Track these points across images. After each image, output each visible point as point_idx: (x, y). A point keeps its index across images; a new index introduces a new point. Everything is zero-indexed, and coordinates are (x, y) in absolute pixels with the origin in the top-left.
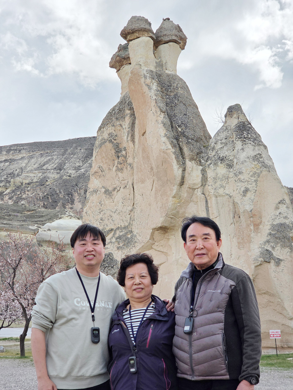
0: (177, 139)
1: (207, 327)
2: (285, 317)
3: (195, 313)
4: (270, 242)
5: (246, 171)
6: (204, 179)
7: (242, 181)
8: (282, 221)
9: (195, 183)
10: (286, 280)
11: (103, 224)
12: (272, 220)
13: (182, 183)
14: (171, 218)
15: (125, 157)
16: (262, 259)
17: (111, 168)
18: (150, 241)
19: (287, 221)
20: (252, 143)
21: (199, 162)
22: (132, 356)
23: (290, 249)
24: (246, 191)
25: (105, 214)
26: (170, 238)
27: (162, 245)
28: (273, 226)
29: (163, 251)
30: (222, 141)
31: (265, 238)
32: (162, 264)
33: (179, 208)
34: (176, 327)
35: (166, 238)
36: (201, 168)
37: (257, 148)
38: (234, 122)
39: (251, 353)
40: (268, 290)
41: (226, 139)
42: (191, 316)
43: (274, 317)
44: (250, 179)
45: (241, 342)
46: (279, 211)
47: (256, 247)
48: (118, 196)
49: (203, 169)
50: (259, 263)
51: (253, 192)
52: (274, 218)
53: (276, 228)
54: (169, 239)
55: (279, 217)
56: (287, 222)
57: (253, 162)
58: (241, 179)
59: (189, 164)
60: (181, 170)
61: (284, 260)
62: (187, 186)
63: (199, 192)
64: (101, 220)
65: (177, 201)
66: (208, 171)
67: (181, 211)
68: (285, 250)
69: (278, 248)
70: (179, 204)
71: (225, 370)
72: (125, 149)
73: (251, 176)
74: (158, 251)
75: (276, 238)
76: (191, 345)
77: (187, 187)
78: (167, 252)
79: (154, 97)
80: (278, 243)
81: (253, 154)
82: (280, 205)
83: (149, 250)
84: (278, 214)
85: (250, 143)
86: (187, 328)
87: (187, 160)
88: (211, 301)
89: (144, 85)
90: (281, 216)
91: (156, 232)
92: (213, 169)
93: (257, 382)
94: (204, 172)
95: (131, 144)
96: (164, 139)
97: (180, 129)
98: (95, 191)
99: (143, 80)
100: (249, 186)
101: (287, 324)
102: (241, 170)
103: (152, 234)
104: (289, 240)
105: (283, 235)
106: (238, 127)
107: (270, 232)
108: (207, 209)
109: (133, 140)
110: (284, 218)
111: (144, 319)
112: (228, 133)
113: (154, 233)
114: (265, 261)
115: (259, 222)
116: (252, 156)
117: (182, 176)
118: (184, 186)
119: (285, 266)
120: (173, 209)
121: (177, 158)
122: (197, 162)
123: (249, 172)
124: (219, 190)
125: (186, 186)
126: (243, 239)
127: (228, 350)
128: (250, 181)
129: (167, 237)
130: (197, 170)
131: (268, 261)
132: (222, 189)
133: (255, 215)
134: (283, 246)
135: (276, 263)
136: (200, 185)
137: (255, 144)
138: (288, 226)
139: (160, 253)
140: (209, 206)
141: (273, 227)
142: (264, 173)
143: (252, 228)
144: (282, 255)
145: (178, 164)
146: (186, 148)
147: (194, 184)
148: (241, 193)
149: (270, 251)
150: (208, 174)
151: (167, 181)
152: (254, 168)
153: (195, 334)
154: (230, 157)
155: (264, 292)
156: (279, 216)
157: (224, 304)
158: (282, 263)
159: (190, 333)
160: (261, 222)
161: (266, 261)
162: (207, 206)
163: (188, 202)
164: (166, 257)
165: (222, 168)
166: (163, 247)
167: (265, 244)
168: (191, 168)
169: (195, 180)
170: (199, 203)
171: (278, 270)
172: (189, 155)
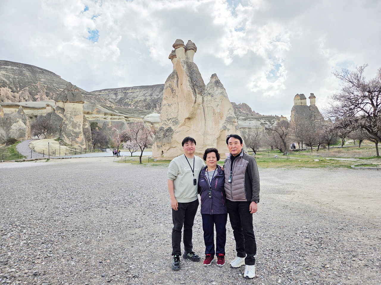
0: (194, 87)
1: (238, 181)
3: (233, 174)
4: (226, 123)
5: (218, 98)
6: (203, 101)
8: (230, 116)
12: (227, 115)
13: (195, 103)
14: (192, 115)
15: (175, 93)
16: (223, 129)
17: (170, 97)
18: (184, 122)
22: (210, 191)
23: (232, 125)
24: (218, 105)
28: (227, 117)
30: (210, 87)
31: (224, 122)
32: (188, 131)
34: (225, 179)
36: (202, 97)
37: (222, 90)
38: (214, 80)
39: (255, 191)
42: (231, 176)
45: (251, 186)
46: (229, 112)
47: (221, 125)
48: (173, 107)
51: (220, 106)
53: (228, 118)
54: (191, 122)
56: (232, 116)
57: (221, 95)
58: (216, 101)
59: (198, 95)
60: (195, 98)
63: (201, 106)
65: (194, 109)
66: (204, 98)
67: (195, 112)
69: (229, 125)
71: (245, 198)
72: (175, 90)
73: (220, 100)
76: (231, 188)
79: (185, 71)
80: (228, 123)
81: (220, 92)
82: (229, 110)
83: (184, 126)
85: (219, 88)
86: (230, 181)
87: (197, 94)
88: (239, 170)
89: (182, 66)
91: (186, 120)
92: (206, 97)
93: (259, 202)
95: (177, 88)
96: (189, 87)
97: (194, 83)
98: (165, 105)
102: (216, 98)
104: (232, 122)
105: (230, 120)
106: (215, 82)
107: (226, 120)
108: (204, 112)
109: (178, 87)
111: (214, 177)
112: (212, 84)
117: (195, 100)
120: (192, 112)
121: (193, 93)
122: (200, 95)
124: (208, 105)
125: (196, 103)
127: (246, 190)
128: (219, 102)
131: (225, 130)
133: (221, 114)
134: (230, 124)
135: (228, 130)
136: (202, 103)
137: (221, 88)
142: (224, 99)
143: (220, 118)
145: (194, 96)
146: (197, 90)
147: (200, 103)
148: (216, 106)
149: (226, 126)
151: (190, 101)
152: (221, 97)
153: (233, 183)
154: (212, 93)
156: (229, 114)
157: (244, 171)
158: (230, 130)
159: (231, 183)
160: (223, 116)
162: (204, 110)
163: (197, 109)
164: (190, 128)
165: (209, 97)
166: (189, 125)
167: (224, 124)
168: (199, 97)
169: (200, 101)
170: (201, 110)
172: (198, 92)
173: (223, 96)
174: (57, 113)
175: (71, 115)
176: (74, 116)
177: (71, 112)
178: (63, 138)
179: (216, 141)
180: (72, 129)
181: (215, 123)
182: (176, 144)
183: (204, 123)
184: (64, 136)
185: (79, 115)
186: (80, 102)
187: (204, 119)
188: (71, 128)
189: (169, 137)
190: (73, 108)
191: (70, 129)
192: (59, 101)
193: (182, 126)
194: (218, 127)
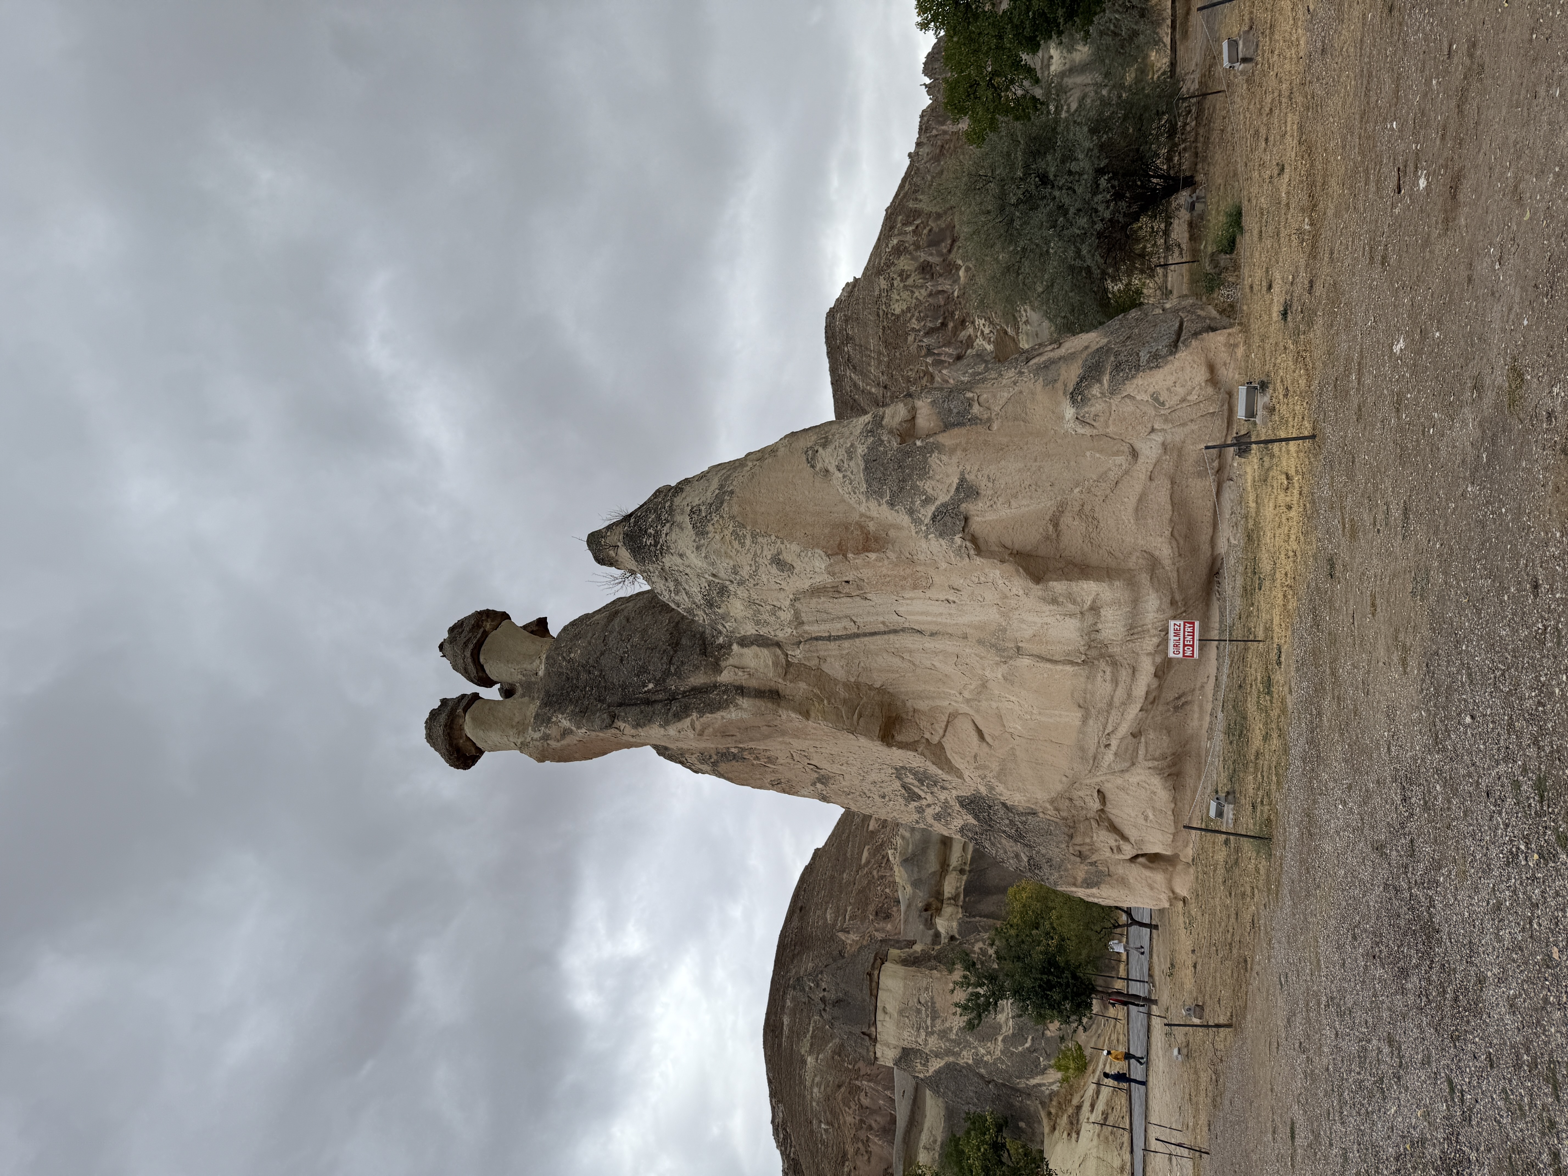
0: (672, 698)
2: (1127, 472)
4: (911, 508)
5: (731, 557)
6: (762, 641)
7: (754, 568)
8: (857, 465)
9: (773, 663)
10: (1020, 470)
11: (892, 796)
12: (855, 493)
13: (773, 695)
14: (860, 716)
16: (958, 539)
17: (770, 770)
18: (920, 750)
19: (860, 451)
20: (666, 529)
21: (723, 651)
23: (933, 451)
24: (778, 562)
26: (912, 709)
27: (929, 724)
28: (870, 493)
29: (945, 723)
30: (672, 589)
31: (904, 519)
32: (977, 727)
33: (836, 702)
35: (913, 716)
36: (735, 647)
37: (678, 518)
40: (1048, 518)
41: (666, 580)
43: (1126, 500)
44: (749, 550)
46: (832, 469)
47: (923, 544)
48: (829, 769)
49: (738, 643)
50: (968, 544)
51: (783, 547)
52: (850, 486)
53: (876, 486)
54: (914, 711)
55: (849, 473)
56: (861, 450)
57: (709, 535)
58: (751, 572)
59: (726, 677)
60: (740, 700)
61: (962, 473)
62: (780, 680)
63: (797, 654)
65: (817, 705)
66: (743, 633)
67: (843, 693)
68: (934, 466)
69: (927, 486)
70: (825, 702)
73: (743, 545)
74: (945, 731)
75: (901, 489)
77: (784, 680)
78: (947, 715)
80: (914, 487)
81: (689, 532)
82: (819, 466)
83: (944, 749)
84: (841, 475)
85: (666, 534)
87: (719, 679)
89: (564, 742)
91: (898, 738)
92: (735, 625)
94: (744, 642)
97: (651, 686)
99: (553, 744)
100: (768, 554)
101: (1150, 469)
102: (730, 571)
103: (904, 745)
104: (908, 454)
105: (894, 470)
106: (634, 552)
107: (887, 502)
108: (835, 640)
110: (851, 459)
112: (654, 572)
113: (901, 742)
114: (963, 530)
115: (859, 533)
116: (694, 537)
117: (756, 697)
118: (781, 688)
119: (978, 471)
120: (837, 715)
121: (714, 707)
122: (724, 655)
123: (734, 551)
124: (782, 619)
125: (780, 685)
126: (905, 578)
128: (756, 551)
129: (911, 714)
130: (742, 655)
131: (963, 523)
132: (780, 614)
133: (840, 544)
134: (924, 472)
135: (968, 499)
136: (778, 650)
137: (668, 521)
138: (871, 449)
139: (949, 728)
140: (827, 634)
141: (874, 491)
142: (734, 512)
143: (873, 555)
144: (948, 476)
145: (727, 707)
146: (692, 679)
147: (776, 664)
148: (785, 574)
149: (937, 509)
150: (749, 633)
151: (769, 726)
152: (722, 535)
154: (702, 586)
155: (1051, 528)
156: (846, 474)
158: (970, 477)
160: (861, 527)
161: (964, 528)
162: (829, 638)
163: (820, 678)
164: (960, 716)
165: (729, 606)
166: (934, 721)
167: (917, 522)
168: (736, 670)
169: (765, 661)
170: (822, 653)
171: (990, 492)
172: (706, 673)
173: (715, 519)
174: (927, 1075)
175: (932, 1033)
176: (938, 1022)
177: (918, 1029)
178: (1044, 1088)
180: (999, 1043)
181: (915, 587)
183: (917, 637)
184: (1033, 1082)
185: (932, 998)
186: (871, 980)
187: (892, 637)
188: (998, 1047)
189: (1024, 823)
190: (901, 1012)
191: (998, 1053)
192: (872, 1054)
193: (949, 761)
194: (941, 568)
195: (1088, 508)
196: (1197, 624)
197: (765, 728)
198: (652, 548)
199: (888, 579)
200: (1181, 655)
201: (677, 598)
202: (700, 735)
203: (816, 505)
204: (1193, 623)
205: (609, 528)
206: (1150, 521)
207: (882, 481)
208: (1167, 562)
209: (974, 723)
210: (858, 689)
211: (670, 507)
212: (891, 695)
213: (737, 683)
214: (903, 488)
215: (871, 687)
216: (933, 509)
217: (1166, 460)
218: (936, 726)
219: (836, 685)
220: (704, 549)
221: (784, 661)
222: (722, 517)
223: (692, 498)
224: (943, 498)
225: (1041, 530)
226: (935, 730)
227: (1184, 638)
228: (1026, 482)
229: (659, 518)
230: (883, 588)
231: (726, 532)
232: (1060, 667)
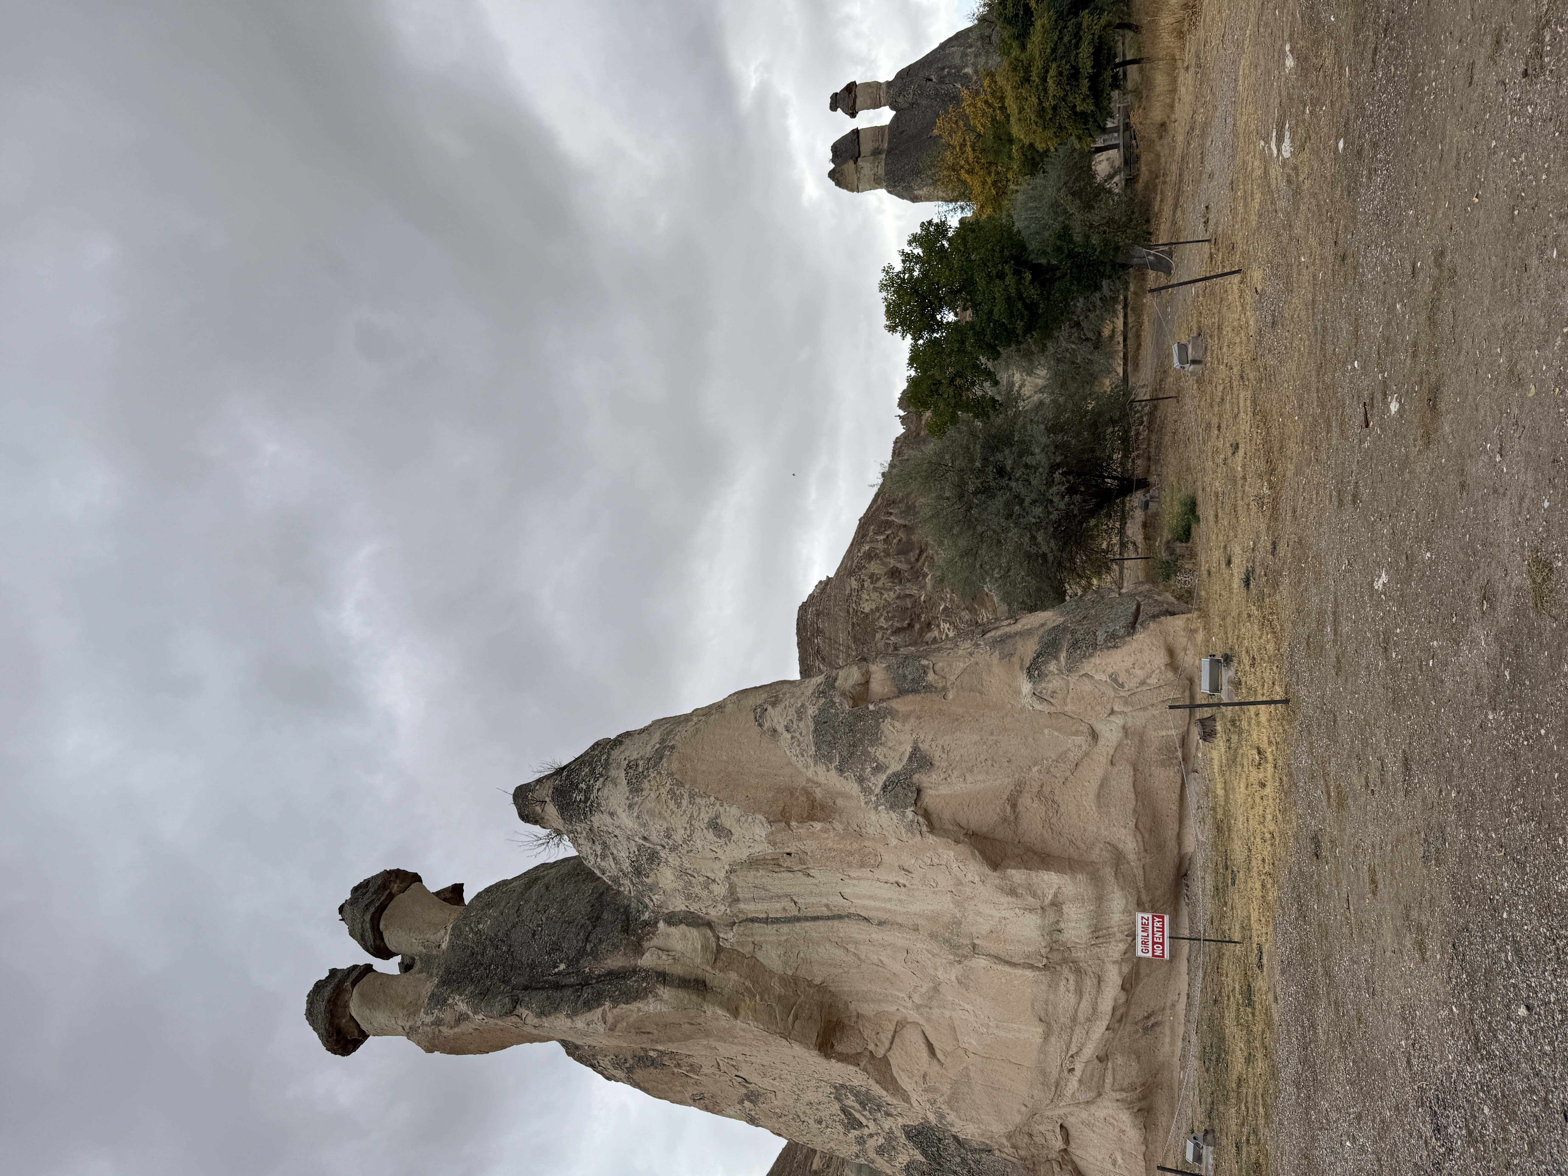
0: (584, 983)
2: (1087, 754)
4: (861, 775)
5: (665, 819)
6: (692, 920)
7: (688, 832)
8: (807, 726)
9: (702, 946)
10: (975, 743)
11: (830, 1122)
12: (803, 756)
13: (698, 986)
14: (796, 1017)
15: (662, 1053)
16: (909, 813)
17: (693, 1081)
18: (862, 1064)
19: (810, 712)
20: (598, 784)
21: (648, 928)
23: (885, 717)
24: (715, 826)
25: (804, 1113)
26: (855, 1014)
27: (874, 1033)
28: (819, 756)
29: (892, 1033)
30: (599, 853)
31: (853, 788)
32: (927, 1040)
33: (769, 998)
35: (856, 1022)
36: (661, 925)
37: (613, 773)
38: (554, 813)
40: (1005, 797)
41: (594, 842)
43: (1087, 784)
44: (685, 811)
46: (781, 729)
47: (873, 816)
48: (759, 1083)
49: (665, 921)
50: (921, 819)
51: (722, 810)
52: (798, 749)
53: (825, 749)
54: (858, 1015)
55: (797, 734)
56: (812, 711)
57: (644, 793)
58: (686, 836)
59: (647, 960)
60: (661, 989)
61: (916, 742)
62: (709, 968)
63: (730, 937)
64: (820, 1122)
65: (748, 1001)
66: (671, 909)
67: (778, 988)
68: (887, 732)
69: (879, 752)
70: (757, 997)
73: (679, 805)
74: (892, 1043)
75: (852, 754)
77: (713, 968)
78: (894, 1023)
80: (865, 753)
81: (623, 789)
82: (767, 725)
83: (890, 1065)
84: (789, 736)
85: (598, 790)
87: (639, 962)
89: (457, 1030)
90: (795, 726)
91: (839, 1048)
92: (663, 898)
94: (672, 919)
97: (562, 967)
99: (446, 1030)
100: (705, 816)
101: (1111, 752)
102: (662, 834)
103: (843, 1058)
104: (860, 718)
105: (844, 734)
106: (562, 809)
107: (836, 767)
108: (773, 922)
110: (800, 719)
112: (581, 833)
113: (842, 1054)
114: (915, 803)
115: (805, 799)
116: (627, 794)
117: (679, 986)
118: (708, 978)
119: (932, 740)
120: (770, 1015)
121: (631, 996)
122: (648, 934)
123: (669, 811)
124: (716, 893)
125: (708, 973)
126: (851, 854)
128: (692, 813)
129: (854, 1019)
130: (668, 935)
131: (915, 795)
132: (714, 887)
133: (784, 810)
134: (876, 738)
135: (921, 770)
136: (709, 931)
137: (601, 775)
138: (822, 710)
139: (897, 1040)
140: (764, 916)
141: (822, 756)
142: (674, 767)
143: (818, 826)
144: (900, 744)
145: (645, 997)
146: (609, 961)
147: (705, 948)
148: (722, 841)
149: (889, 778)
150: (677, 909)
151: (691, 1024)
152: (658, 793)
154: (631, 850)
155: (1009, 808)
156: (794, 735)
158: (924, 747)
160: (807, 793)
161: (916, 801)
162: (766, 921)
163: (753, 968)
164: (908, 1026)
165: (659, 875)
166: (880, 1030)
167: (867, 791)
168: (660, 952)
169: (693, 944)
170: (757, 938)
171: (944, 764)
172: (625, 954)
173: (652, 775)
179: (1011, 872)
181: (862, 865)
182: (1042, 1128)
183: (864, 925)
187: (836, 923)
193: (894, 1081)
194: (891, 845)
195: (1047, 790)
196: (1167, 918)
197: (687, 1026)
198: (582, 805)
199: (833, 854)
200: (1150, 955)
201: (603, 864)
202: (611, 1030)
203: (760, 766)
204: (1163, 918)
205: (539, 781)
206: (1112, 810)
207: (832, 745)
208: (1132, 857)
209: (924, 1034)
210: (796, 984)
211: (606, 760)
212: (833, 995)
213: (660, 969)
214: (853, 753)
215: (810, 983)
216: (884, 777)
217: (1127, 744)
218: (882, 1036)
219: (771, 978)
220: (636, 808)
221: (714, 945)
222: (660, 773)
223: (632, 752)
224: (895, 767)
225: (998, 809)
226: (880, 1040)
227: (1153, 934)
228: (982, 756)
229: (593, 771)
230: (828, 863)
231: (662, 790)
232: (1019, 972)
